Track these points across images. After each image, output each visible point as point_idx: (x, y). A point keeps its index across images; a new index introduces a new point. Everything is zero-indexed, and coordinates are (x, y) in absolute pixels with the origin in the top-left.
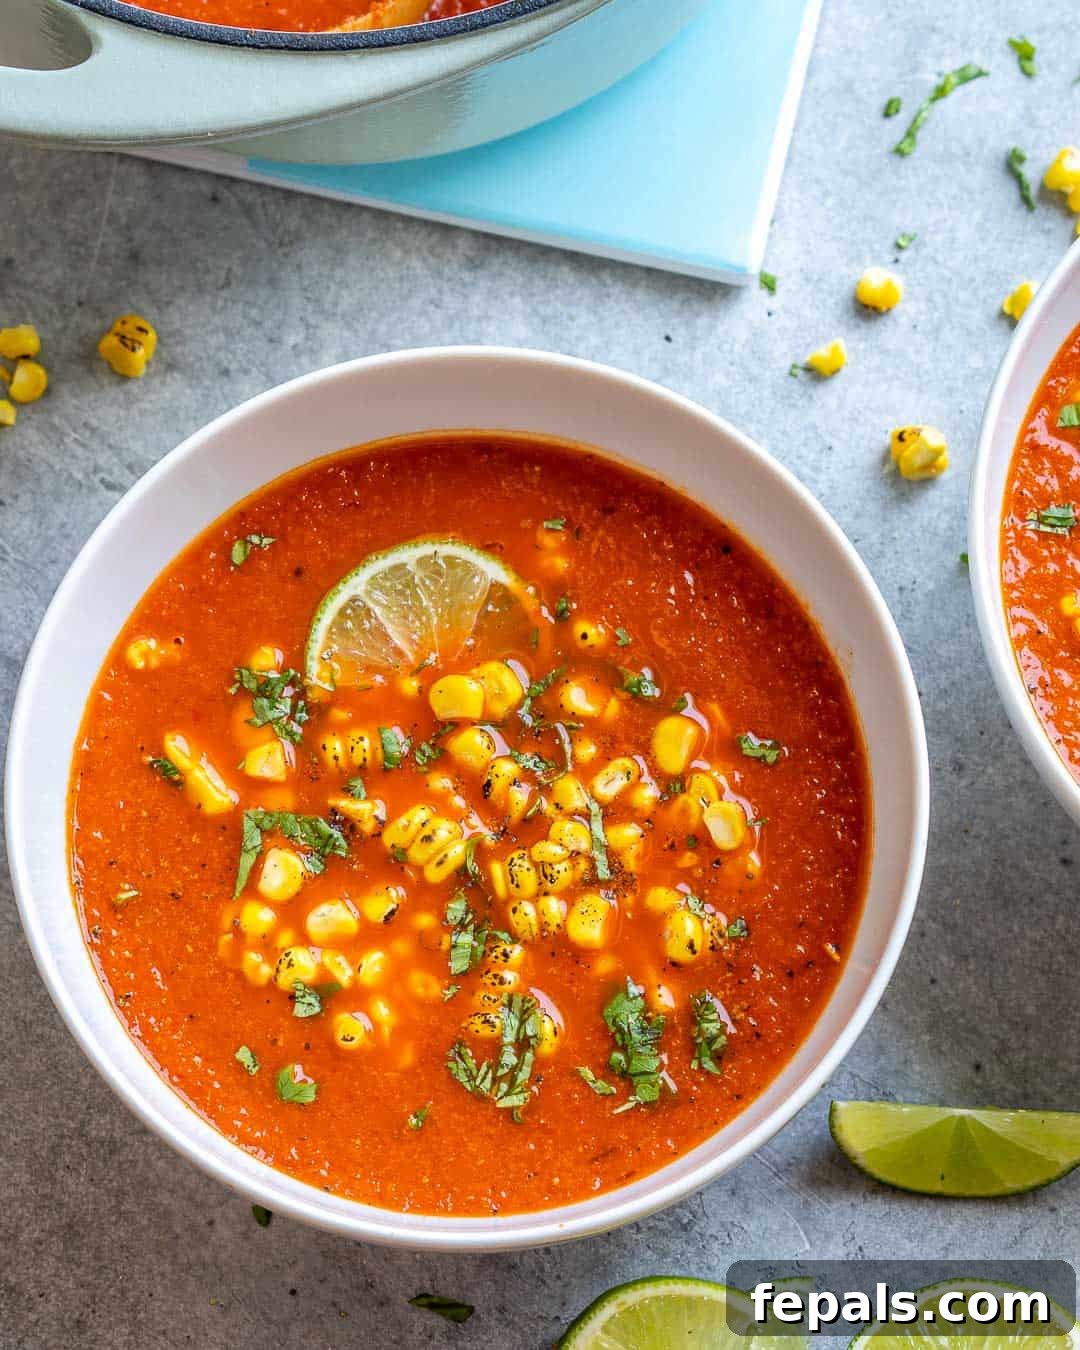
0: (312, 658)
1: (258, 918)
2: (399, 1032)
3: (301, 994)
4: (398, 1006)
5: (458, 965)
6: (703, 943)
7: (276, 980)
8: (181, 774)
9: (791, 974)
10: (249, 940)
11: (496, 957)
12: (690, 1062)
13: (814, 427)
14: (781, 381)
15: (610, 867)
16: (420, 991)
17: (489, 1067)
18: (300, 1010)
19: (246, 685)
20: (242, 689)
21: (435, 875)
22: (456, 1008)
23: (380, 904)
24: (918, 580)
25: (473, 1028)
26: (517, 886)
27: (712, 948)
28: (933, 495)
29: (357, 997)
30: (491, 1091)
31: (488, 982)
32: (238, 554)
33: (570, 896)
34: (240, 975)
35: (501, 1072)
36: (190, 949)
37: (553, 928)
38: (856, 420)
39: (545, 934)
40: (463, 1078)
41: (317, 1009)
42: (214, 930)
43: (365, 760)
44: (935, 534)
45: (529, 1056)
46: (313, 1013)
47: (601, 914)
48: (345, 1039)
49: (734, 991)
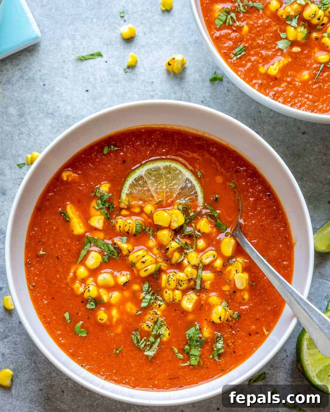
0: (123, 193)
1: (82, 272)
2: (119, 321)
3: (90, 301)
4: (122, 312)
5: (144, 305)
6: (224, 318)
7: (83, 294)
9: (250, 334)
11: (156, 305)
12: (210, 356)
16: (129, 310)
18: (88, 306)
19: (97, 194)
20: (95, 195)
21: (143, 274)
22: (139, 318)
23: (123, 278)
25: (143, 326)
27: (227, 320)
29: (108, 306)
30: (143, 348)
31: (152, 313)
32: (106, 150)
33: (184, 292)
34: (72, 289)
35: (148, 343)
36: (58, 276)
37: (177, 301)
39: (174, 302)
40: (135, 342)
41: (94, 307)
45: (159, 340)
46: (92, 308)
48: (100, 319)
49: (230, 336)
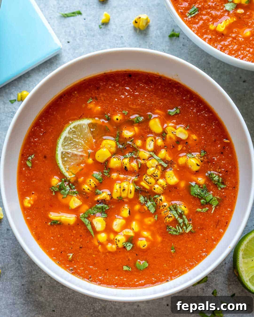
0: (65, 173)
1: (102, 237)
2: (153, 235)
3: (125, 245)
4: (148, 229)
5: (152, 210)
6: (199, 162)
7: (118, 246)
8: (59, 221)
9: (222, 153)
10: (105, 243)
11: (159, 202)
12: (218, 189)
13: (114, 35)
14: (99, 31)
15: (165, 163)
16: (149, 223)
17: (178, 226)
18: (129, 248)
19: (56, 191)
20: (56, 192)
21: (131, 196)
22: (160, 220)
23: (125, 212)
24: (164, 49)
25: (168, 221)
26: (151, 183)
27: (202, 162)
28: (152, 29)
29: (138, 235)
30: (182, 231)
31: (162, 208)
32: (29, 164)
33: (163, 176)
34: (109, 252)
35: (181, 225)
36: (94, 256)
37: (165, 186)
38: (122, 27)
39: (165, 188)
40: (175, 233)
41: (132, 245)
42: (96, 247)
43: (95, 185)
44: (159, 36)
45: (184, 217)
46: (132, 247)
47: (173, 174)
48: (143, 247)
49: (214, 167)
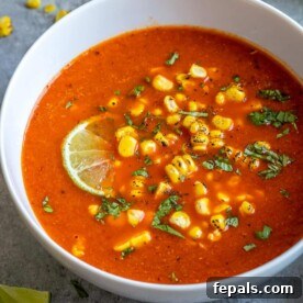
0: (99, 193)
3: (229, 223)
8: (131, 247)
10: (204, 237)
15: (204, 112)
16: (236, 183)
17: (271, 165)
19: (102, 217)
25: (255, 167)
26: (204, 141)
30: (279, 167)
32: (49, 210)
35: (273, 162)
42: (196, 248)
43: (142, 183)
46: (237, 221)
47: (221, 118)
